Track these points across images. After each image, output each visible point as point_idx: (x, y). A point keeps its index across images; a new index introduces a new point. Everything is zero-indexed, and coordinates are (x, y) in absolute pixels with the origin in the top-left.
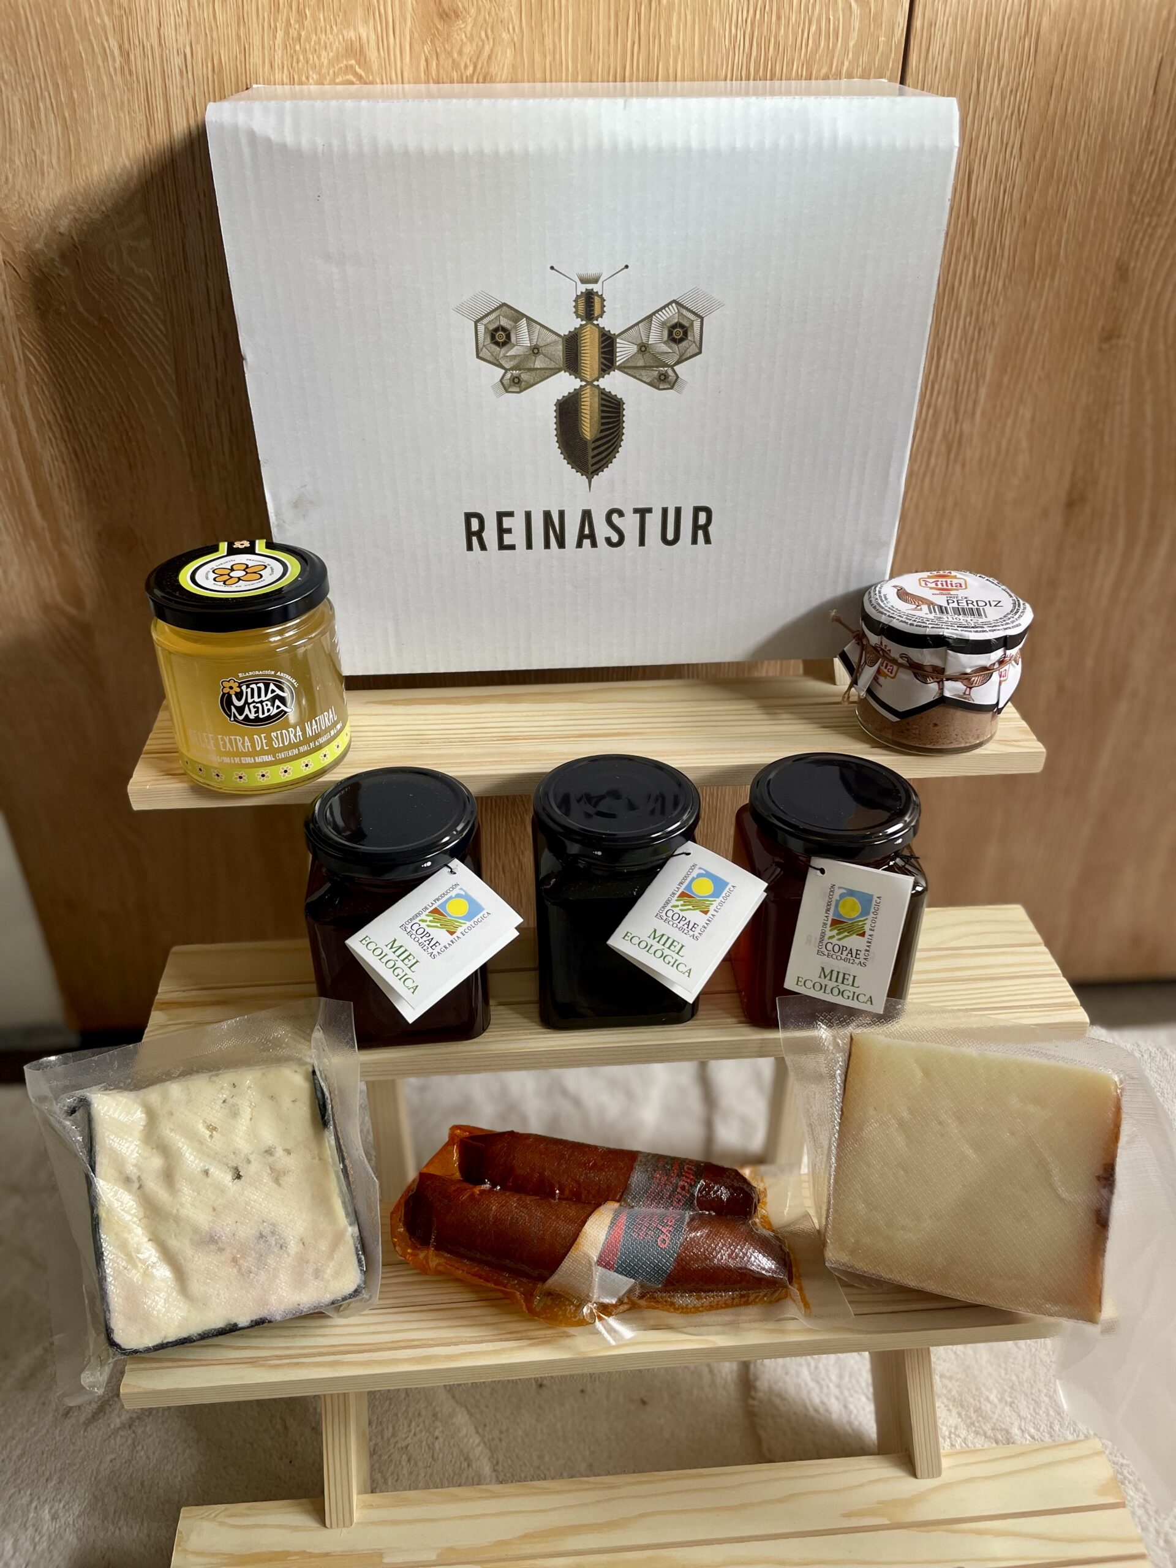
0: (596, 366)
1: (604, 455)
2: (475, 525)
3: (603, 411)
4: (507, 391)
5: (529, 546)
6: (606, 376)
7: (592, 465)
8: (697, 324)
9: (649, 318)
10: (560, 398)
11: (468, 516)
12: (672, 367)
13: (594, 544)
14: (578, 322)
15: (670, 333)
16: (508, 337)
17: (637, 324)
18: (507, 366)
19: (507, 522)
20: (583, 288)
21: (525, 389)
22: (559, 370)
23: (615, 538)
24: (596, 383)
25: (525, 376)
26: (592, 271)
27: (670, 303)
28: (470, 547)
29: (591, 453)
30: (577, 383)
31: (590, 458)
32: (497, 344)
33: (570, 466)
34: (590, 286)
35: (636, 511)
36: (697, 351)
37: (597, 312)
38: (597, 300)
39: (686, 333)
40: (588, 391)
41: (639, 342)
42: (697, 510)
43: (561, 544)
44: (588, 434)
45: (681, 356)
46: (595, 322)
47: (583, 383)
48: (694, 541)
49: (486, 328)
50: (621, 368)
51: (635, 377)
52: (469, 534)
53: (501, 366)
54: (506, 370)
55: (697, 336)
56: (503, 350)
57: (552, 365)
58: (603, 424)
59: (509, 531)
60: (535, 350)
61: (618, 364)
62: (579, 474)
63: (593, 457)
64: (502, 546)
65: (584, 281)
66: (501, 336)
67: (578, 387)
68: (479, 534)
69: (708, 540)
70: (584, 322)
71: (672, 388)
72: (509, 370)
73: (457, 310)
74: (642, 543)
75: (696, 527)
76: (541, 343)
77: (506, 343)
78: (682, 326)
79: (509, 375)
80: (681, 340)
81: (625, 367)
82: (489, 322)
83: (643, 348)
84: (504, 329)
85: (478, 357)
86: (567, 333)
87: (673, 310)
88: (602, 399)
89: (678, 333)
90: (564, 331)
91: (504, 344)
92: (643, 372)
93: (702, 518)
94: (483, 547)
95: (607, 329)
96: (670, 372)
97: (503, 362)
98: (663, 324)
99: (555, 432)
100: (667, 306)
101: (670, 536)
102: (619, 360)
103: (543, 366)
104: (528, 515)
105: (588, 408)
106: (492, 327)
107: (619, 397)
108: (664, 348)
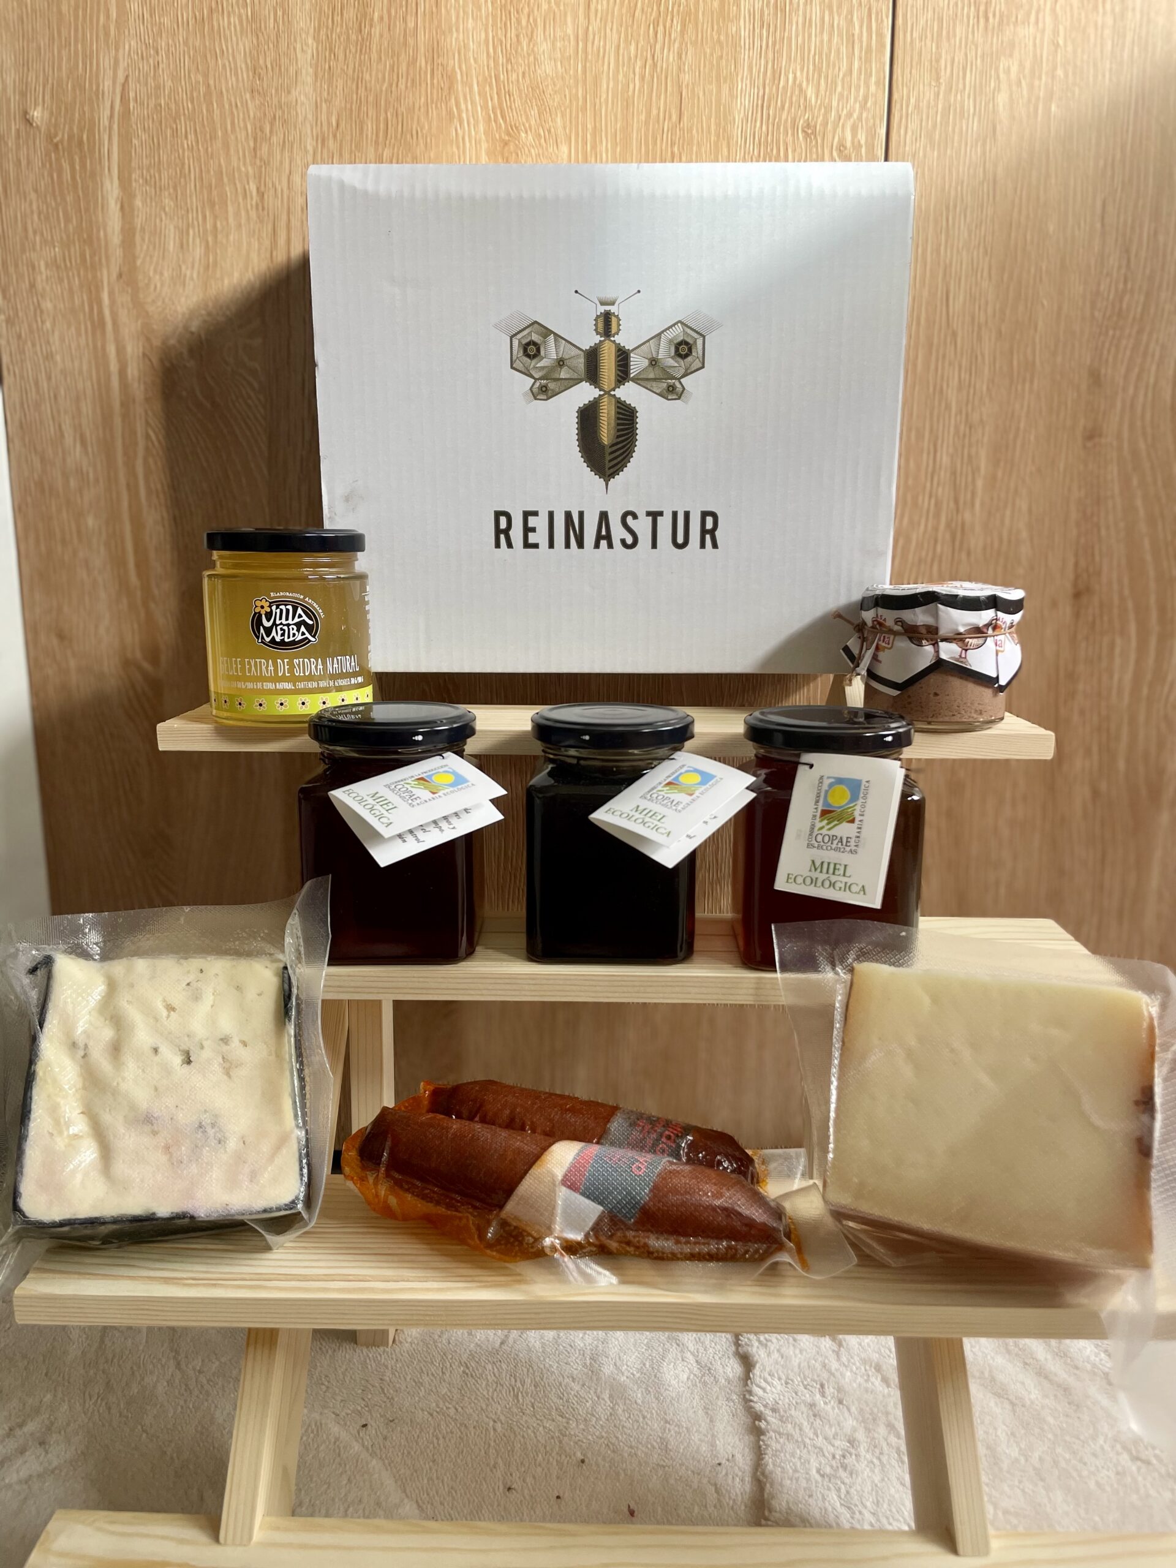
0: (613, 378)
1: (619, 459)
2: (503, 524)
3: (618, 419)
4: (536, 399)
5: (551, 545)
6: (622, 387)
7: (609, 469)
8: (700, 342)
9: (659, 335)
10: (582, 405)
11: (498, 514)
12: (679, 379)
13: (610, 546)
14: (598, 339)
15: (677, 349)
16: (538, 350)
17: (648, 341)
18: (537, 376)
19: (532, 521)
20: (602, 309)
21: (551, 397)
22: (581, 381)
23: (630, 540)
24: (612, 393)
25: (552, 386)
26: (609, 295)
27: (676, 323)
28: (498, 545)
29: (608, 458)
30: (595, 393)
31: (607, 462)
32: (528, 356)
33: (589, 469)
34: (608, 308)
35: (649, 514)
36: (701, 365)
37: (614, 329)
38: (614, 320)
39: (690, 350)
40: (606, 400)
41: (650, 356)
42: (704, 515)
43: (581, 545)
44: (605, 439)
45: (686, 370)
46: (612, 339)
47: (602, 393)
48: (703, 545)
49: (520, 342)
50: (636, 380)
51: (647, 388)
52: (498, 531)
53: (531, 376)
54: (536, 380)
55: (700, 353)
56: (534, 362)
57: (575, 376)
58: (619, 430)
59: (533, 530)
60: (561, 363)
61: (632, 376)
62: (597, 477)
63: (610, 461)
64: (527, 545)
65: (603, 303)
66: (532, 350)
67: (597, 396)
68: (506, 532)
69: (715, 545)
70: (603, 339)
71: (679, 398)
72: (538, 379)
73: (496, 326)
74: (654, 545)
75: (704, 531)
76: (566, 357)
77: (536, 355)
78: (687, 343)
79: (537, 384)
80: (686, 356)
81: (638, 379)
82: (522, 337)
83: (654, 362)
84: (534, 344)
85: (512, 367)
86: (588, 348)
87: (679, 329)
88: (618, 407)
89: (684, 350)
90: (586, 346)
91: (535, 356)
92: (654, 384)
93: (709, 524)
94: (510, 545)
95: (622, 345)
96: (678, 385)
97: (533, 373)
98: (671, 341)
99: (577, 437)
100: (674, 325)
101: (680, 540)
102: (633, 372)
103: (568, 376)
104: (551, 515)
105: (606, 415)
106: (524, 342)
107: (633, 405)
108: (671, 362)
